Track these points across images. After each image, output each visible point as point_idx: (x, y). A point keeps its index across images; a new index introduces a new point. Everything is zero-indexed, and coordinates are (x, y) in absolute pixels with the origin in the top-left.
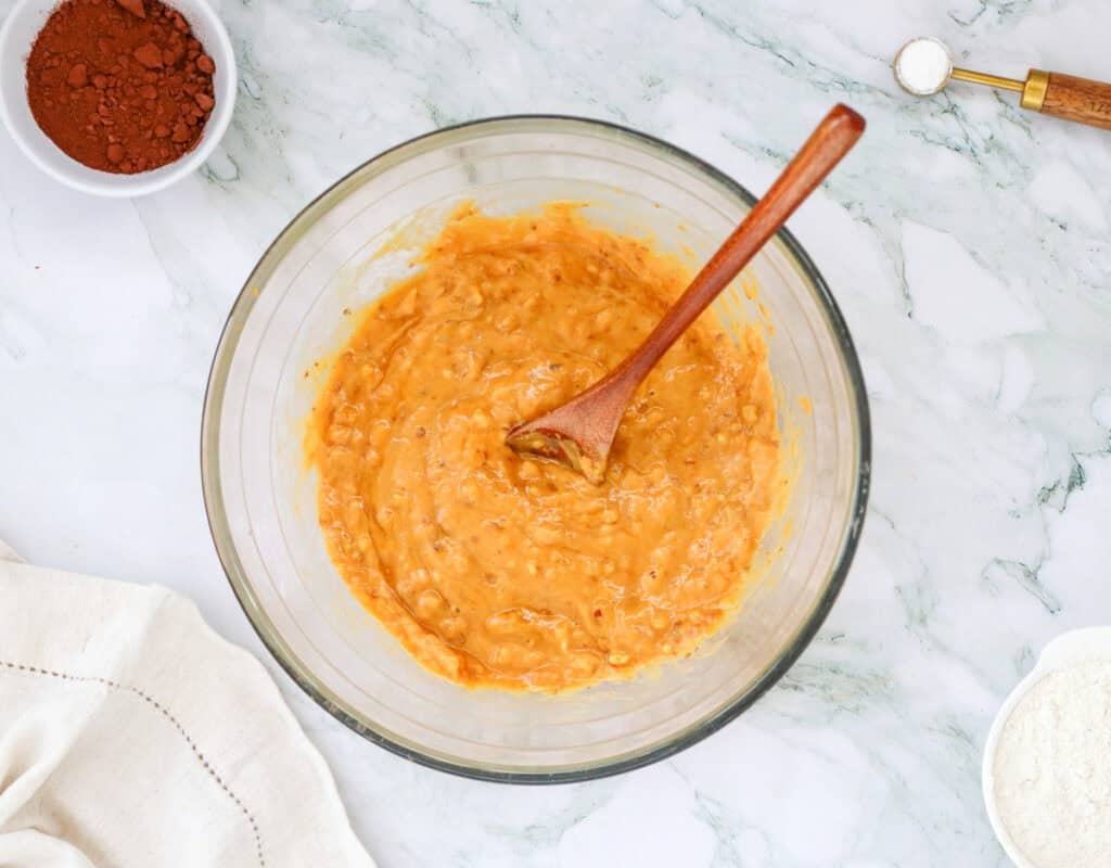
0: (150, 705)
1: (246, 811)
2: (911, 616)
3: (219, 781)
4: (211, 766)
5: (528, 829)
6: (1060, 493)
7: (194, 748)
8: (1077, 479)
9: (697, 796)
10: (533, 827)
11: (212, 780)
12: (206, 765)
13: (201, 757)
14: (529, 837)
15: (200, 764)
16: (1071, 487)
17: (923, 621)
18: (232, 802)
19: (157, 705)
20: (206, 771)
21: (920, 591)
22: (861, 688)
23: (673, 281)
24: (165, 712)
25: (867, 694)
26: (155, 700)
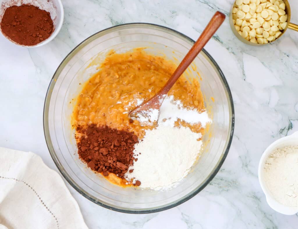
0: (28, 186)
1: (54, 217)
2: (243, 164)
3: (47, 208)
4: (45, 204)
5: (134, 223)
6: (286, 131)
7: (40, 198)
8: (290, 127)
9: (182, 214)
10: (136, 222)
11: (45, 207)
12: (43, 203)
13: (42, 201)
14: (134, 225)
15: (41, 203)
16: (289, 129)
17: (246, 166)
18: (50, 214)
19: (29, 186)
20: (43, 205)
21: (246, 158)
22: (229, 185)
23: (171, 68)
24: (32, 188)
25: (230, 186)
26: (29, 184)
